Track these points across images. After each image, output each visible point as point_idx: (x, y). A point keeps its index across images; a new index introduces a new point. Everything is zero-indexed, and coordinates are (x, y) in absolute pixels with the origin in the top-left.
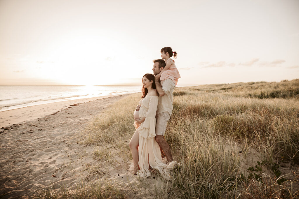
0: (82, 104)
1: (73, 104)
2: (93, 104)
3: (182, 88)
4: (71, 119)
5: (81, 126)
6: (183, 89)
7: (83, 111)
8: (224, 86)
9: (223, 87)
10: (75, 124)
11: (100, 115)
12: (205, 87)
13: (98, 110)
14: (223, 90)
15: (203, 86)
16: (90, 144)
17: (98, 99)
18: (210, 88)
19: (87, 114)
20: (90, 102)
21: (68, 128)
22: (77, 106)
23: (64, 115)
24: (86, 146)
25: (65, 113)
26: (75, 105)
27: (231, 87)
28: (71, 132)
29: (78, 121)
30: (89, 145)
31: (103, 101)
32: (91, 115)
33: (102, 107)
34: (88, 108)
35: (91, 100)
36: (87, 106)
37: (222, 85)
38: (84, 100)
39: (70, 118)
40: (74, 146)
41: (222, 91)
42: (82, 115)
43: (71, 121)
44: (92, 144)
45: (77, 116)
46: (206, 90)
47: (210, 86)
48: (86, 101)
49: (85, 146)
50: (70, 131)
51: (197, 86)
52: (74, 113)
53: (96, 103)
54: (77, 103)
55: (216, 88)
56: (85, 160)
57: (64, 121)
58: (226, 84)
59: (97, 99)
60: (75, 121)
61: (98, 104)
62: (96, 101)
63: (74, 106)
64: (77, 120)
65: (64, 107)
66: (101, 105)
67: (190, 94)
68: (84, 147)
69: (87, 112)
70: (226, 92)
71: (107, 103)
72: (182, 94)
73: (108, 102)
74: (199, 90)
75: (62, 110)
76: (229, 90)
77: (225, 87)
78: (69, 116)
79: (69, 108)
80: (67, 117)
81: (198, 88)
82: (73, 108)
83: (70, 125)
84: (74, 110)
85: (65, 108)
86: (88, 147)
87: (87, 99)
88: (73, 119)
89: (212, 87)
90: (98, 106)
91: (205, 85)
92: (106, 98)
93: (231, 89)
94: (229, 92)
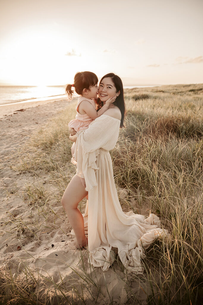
0: (30, 109)
1: (19, 109)
2: (42, 109)
3: (144, 89)
4: (14, 128)
5: (22, 140)
6: (145, 91)
7: (28, 118)
8: (193, 87)
9: (191, 88)
10: (16, 136)
11: (47, 123)
12: (170, 88)
13: (46, 117)
14: (192, 92)
15: (167, 87)
16: (25, 171)
17: (49, 102)
18: (176, 90)
19: (33, 122)
20: (39, 107)
21: (6, 142)
22: (23, 111)
23: (6, 124)
24: (21, 174)
25: (8, 120)
26: (22, 110)
27: (201, 88)
28: (7, 149)
29: (21, 133)
30: (24, 173)
31: (53, 105)
32: (37, 123)
33: (51, 113)
34: (35, 114)
35: (41, 104)
36: (34, 112)
37: (189, 86)
38: (32, 103)
39: (12, 127)
40: (6, 172)
41: (190, 93)
42: (26, 124)
43: (13, 132)
44: (27, 171)
45: (20, 125)
46: (171, 91)
47: (175, 86)
48: (34, 106)
49: (18, 173)
50: (8, 147)
51: (160, 87)
52: (19, 120)
53: (45, 108)
54: (24, 108)
55: (184, 89)
56: (13, 201)
57: (4, 131)
58: (194, 85)
59: (47, 102)
60: (16, 132)
61: (48, 109)
62: (46, 106)
63: (20, 112)
64: (19, 131)
65: (9, 112)
66: (50, 110)
67: (155, 98)
68: (18, 175)
69: (33, 119)
70: (195, 94)
71: (58, 108)
72: (145, 97)
73: (60, 106)
74: (163, 92)
75: (6, 116)
76: (199, 92)
77: (194, 89)
78: (12, 125)
79: (14, 113)
80: (9, 127)
81: (161, 89)
82: (18, 114)
83: (10, 137)
84: (19, 117)
85: (10, 114)
86: (22, 175)
87: (37, 102)
88: (16, 129)
89: (178, 88)
90: (47, 111)
91: (170, 86)
92: (57, 102)
93: (201, 91)
94: (199, 94)
